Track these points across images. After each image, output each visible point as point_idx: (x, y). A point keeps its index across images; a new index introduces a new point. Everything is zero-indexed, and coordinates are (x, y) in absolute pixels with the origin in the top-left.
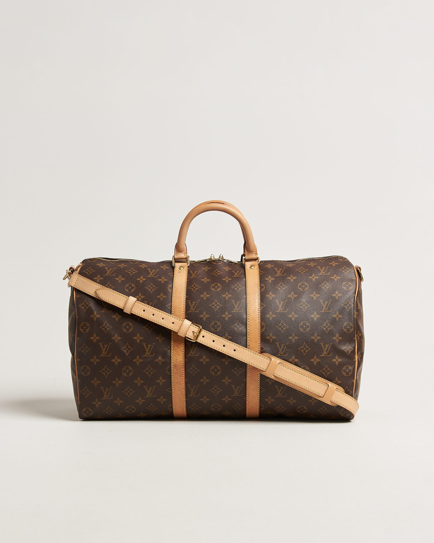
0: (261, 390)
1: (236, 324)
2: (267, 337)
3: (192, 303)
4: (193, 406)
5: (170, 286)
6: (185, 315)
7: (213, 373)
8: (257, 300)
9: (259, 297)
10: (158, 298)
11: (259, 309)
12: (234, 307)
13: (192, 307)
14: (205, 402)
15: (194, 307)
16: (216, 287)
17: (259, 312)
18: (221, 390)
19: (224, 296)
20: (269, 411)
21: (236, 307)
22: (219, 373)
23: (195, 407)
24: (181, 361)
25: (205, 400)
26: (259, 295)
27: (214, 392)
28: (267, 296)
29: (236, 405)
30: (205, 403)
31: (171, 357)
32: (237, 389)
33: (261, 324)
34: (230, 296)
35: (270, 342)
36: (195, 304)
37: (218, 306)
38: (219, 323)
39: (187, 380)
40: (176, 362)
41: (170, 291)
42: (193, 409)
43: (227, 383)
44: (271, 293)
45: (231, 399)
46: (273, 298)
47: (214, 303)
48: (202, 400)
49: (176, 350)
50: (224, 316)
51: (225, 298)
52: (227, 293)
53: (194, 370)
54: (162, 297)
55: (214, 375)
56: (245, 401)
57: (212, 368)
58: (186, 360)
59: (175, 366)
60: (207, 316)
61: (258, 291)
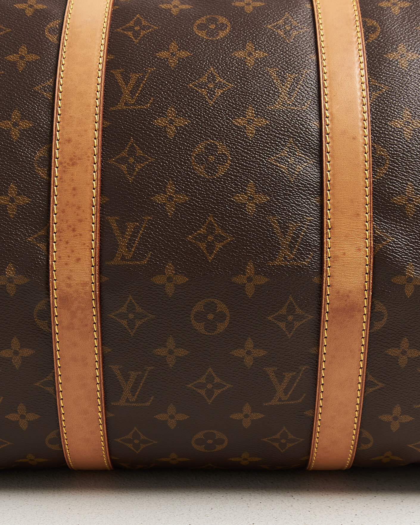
0: (367, 384)
1: (285, 152)
2: (397, 199)
3: (126, 79)
4: (129, 436)
5: (54, 24)
6: (104, 117)
7: (200, 327)
8: (357, 71)
9: (362, 59)
10: (10, 61)
11: (365, 100)
12: (277, 93)
13: (126, 90)
14: (172, 424)
15: (133, 93)
16: (213, 27)
17: (365, 108)
18: (228, 386)
19: (240, 54)
20: (388, 454)
21: (283, 91)
22: (222, 327)
23: (136, 441)
24: (85, 284)
25: (172, 417)
26: (361, 53)
27: (203, 392)
28: (392, 56)
29: (278, 436)
30: (172, 427)
31: (48, 269)
32: (286, 380)
33: (374, 151)
34: (259, 54)
35: (405, 216)
36: (139, 81)
37: (221, 87)
38: (222, 148)
39: (108, 350)
40: (69, 286)
41: (53, 39)
42: (130, 446)
43: (249, 361)
44: (402, 48)
45: (260, 416)
46: (411, 62)
47: (204, 79)
48: (161, 417)
49: (67, 243)
50: (240, 121)
51: (243, 61)
52: (249, 46)
53: (131, 316)
54: (22, 58)
55: (203, 331)
56: (312, 421)
57: (199, 307)
58: (105, 279)
59: (64, 300)
60: (182, 122)
61: (360, 41)
